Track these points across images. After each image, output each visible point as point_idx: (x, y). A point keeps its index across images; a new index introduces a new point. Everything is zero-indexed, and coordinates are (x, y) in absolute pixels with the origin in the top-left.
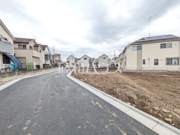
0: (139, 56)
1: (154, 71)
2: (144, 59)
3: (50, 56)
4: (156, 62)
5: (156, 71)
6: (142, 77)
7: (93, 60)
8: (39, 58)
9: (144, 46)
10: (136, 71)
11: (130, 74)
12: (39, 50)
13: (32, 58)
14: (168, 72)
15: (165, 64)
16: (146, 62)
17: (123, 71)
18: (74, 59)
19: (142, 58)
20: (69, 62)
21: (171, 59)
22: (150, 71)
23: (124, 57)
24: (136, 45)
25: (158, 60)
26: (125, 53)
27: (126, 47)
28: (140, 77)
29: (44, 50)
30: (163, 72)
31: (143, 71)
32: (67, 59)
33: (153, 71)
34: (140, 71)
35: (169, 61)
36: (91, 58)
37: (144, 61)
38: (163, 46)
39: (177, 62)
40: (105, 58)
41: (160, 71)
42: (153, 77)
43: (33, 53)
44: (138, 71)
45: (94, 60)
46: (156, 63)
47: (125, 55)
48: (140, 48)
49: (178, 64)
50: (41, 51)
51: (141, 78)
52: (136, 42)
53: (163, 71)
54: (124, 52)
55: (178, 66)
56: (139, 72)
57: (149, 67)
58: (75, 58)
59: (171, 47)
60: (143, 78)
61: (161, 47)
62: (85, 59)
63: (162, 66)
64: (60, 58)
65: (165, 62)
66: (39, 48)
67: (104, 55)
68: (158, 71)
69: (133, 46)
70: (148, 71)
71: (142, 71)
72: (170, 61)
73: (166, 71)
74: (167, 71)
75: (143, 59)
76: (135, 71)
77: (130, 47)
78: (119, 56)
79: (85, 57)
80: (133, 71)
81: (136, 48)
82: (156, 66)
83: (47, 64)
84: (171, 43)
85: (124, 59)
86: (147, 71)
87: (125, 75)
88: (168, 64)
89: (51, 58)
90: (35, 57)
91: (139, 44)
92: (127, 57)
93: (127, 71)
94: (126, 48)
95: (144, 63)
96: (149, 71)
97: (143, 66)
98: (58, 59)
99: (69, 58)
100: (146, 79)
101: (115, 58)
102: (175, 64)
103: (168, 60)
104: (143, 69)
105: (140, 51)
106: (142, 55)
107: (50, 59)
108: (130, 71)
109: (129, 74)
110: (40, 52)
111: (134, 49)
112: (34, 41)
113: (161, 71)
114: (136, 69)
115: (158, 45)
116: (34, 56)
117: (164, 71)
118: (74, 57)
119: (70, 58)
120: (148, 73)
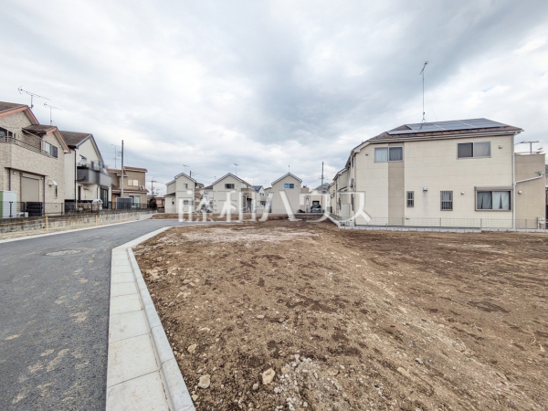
0: (396, 180)
1: (442, 230)
2: (410, 190)
3: (98, 172)
4: (447, 200)
5: (446, 230)
6: (409, 253)
7: (257, 191)
8: (44, 176)
9: (409, 149)
10: (385, 229)
11: (368, 241)
12: (47, 148)
13: (5, 174)
14: (483, 232)
15: (473, 209)
16: (416, 199)
17: (347, 228)
18: (191, 185)
19: (402, 186)
20: (174, 194)
21: (491, 192)
22: (430, 230)
23: (350, 183)
24: (386, 145)
25: (450, 194)
26: (352, 170)
27: (355, 151)
28: (405, 252)
29: (72, 148)
30: (469, 233)
31: (407, 230)
32: (168, 185)
33: (437, 230)
34: (400, 229)
35: (484, 199)
36: (248, 185)
37: (410, 195)
38: (466, 151)
39: (505, 203)
40: (292, 186)
41: (458, 231)
42: (448, 254)
43: (7, 156)
44: (392, 229)
45: (261, 191)
46: (447, 205)
47: (352, 176)
48: (396, 155)
49: (510, 208)
50: (60, 151)
51: (407, 256)
52: (386, 136)
53: (467, 231)
54: (349, 165)
55: (508, 215)
56: (397, 234)
57: (425, 215)
58: (196, 184)
59: (489, 154)
60: (415, 256)
61: (460, 155)
62: (228, 186)
63: (465, 216)
64: (143, 181)
65: (470, 200)
66: (49, 140)
67: (289, 175)
68: (454, 230)
69: (376, 149)
70: (422, 230)
71: (404, 230)
72: (486, 196)
73: (476, 231)
74: (480, 231)
75: (407, 189)
76: (382, 228)
77: (366, 151)
78: (336, 179)
79: (229, 181)
80: (378, 228)
81: (384, 154)
82: (446, 214)
83: (85, 202)
84: (489, 144)
85: (349, 189)
86: (419, 230)
87: (350, 246)
88: (480, 207)
89: (106, 181)
90: (21, 172)
91: (394, 143)
92: (359, 183)
93: (357, 228)
94: (354, 154)
95: (411, 203)
96: (426, 230)
97: (408, 212)
98: (136, 183)
99: (174, 182)
100: (426, 263)
101: (324, 189)
102: (501, 207)
103: (481, 195)
104: (406, 223)
105: (397, 163)
106: (403, 177)
107: (97, 181)
108: (368, 229)
109: (364, 241)
110: (55, 155)
111: (378, 159)
112: (27, 111)
113: (462, 231)
114: (385, 222)
115: (451, 146)
116: (13, 167)
117: (471, 231)
118: (192, 180)
119: (177, 181)
120: (425, 236)
